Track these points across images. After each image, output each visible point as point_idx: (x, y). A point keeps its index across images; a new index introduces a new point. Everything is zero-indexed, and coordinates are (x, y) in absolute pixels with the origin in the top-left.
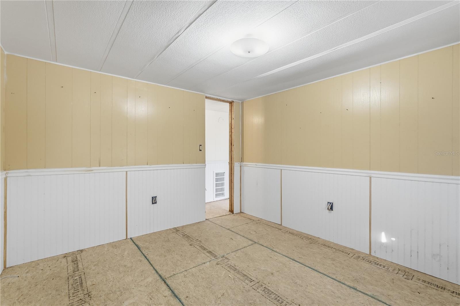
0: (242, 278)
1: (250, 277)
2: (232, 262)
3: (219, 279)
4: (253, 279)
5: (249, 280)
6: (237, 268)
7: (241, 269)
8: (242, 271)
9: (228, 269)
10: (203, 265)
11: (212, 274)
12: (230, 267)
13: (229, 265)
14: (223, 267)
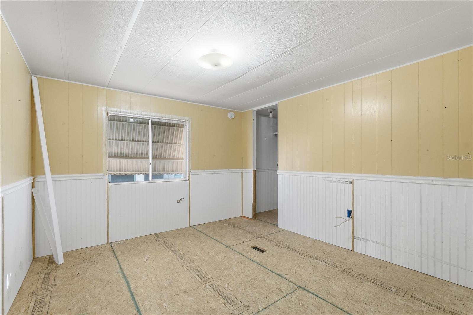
0: (220, 288)
1: (211, 289)
2: (228, 310)
3: (244, 287)
4: (209, 287)
5: (213, 286)
6: (223, 300)
7: (219, 298)
8: (218, 296)
9: (233, 298)
10: (266, 306)
11: (252, 292)
12: (231, 301)
13: (232, 305)
14: (240, 302)
